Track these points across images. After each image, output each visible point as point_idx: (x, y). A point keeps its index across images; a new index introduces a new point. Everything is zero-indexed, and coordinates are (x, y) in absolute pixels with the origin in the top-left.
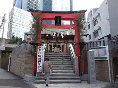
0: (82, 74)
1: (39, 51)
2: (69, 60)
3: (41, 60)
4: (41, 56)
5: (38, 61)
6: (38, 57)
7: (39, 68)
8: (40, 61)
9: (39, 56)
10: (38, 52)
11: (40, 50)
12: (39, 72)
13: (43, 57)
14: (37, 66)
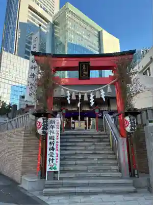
0: (136, 173)
1: (51, 129)
2: (107, 145)
3: (55, 147)
4: (55, 139)
5: (48, 149)
6: (49, 141)
7: (51, 162)
8: (53, 149)
9: (50, 138)
11: (52, 127)
13: (59, 141)
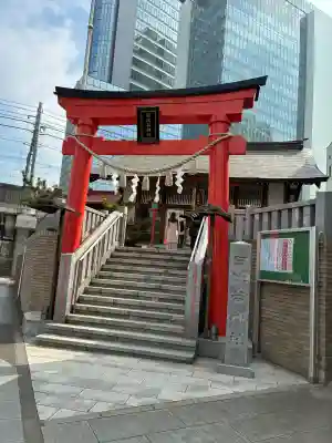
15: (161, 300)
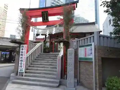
3: (23, 59)
4: (23, 55)
5: (20, 60)
7: (21, 67)
8: (22, 61)
9: (21, 55)
10: (21, 51)
11: (22, 49)
12: (20, 71)
13: (25, 57)
14: (19, 66)
15: (51, 68)
